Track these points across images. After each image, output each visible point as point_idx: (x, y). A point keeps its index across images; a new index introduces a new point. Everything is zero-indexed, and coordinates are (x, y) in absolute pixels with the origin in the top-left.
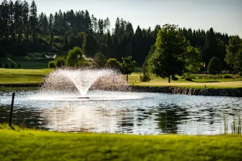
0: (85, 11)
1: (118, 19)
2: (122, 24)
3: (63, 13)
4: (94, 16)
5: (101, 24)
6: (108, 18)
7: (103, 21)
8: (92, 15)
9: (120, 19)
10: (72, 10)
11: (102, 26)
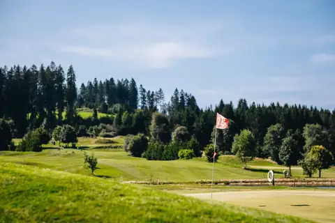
0: (130, 80)
1: (176, 90)
2: (182, 98)
3: (99, 83)
4: (143, 87)
5: (151, 98)
6: (161, 90)
7: (155, 93)
8: (141, 86)
9: (180, 91)
10: (112, 79)
11: (153, 100)
